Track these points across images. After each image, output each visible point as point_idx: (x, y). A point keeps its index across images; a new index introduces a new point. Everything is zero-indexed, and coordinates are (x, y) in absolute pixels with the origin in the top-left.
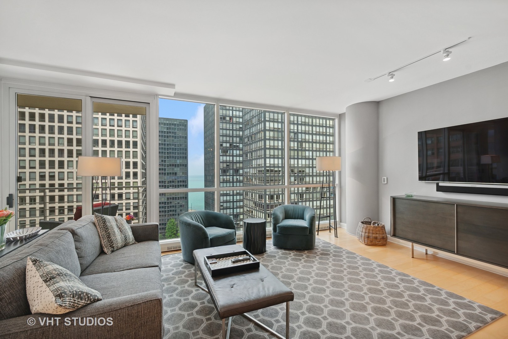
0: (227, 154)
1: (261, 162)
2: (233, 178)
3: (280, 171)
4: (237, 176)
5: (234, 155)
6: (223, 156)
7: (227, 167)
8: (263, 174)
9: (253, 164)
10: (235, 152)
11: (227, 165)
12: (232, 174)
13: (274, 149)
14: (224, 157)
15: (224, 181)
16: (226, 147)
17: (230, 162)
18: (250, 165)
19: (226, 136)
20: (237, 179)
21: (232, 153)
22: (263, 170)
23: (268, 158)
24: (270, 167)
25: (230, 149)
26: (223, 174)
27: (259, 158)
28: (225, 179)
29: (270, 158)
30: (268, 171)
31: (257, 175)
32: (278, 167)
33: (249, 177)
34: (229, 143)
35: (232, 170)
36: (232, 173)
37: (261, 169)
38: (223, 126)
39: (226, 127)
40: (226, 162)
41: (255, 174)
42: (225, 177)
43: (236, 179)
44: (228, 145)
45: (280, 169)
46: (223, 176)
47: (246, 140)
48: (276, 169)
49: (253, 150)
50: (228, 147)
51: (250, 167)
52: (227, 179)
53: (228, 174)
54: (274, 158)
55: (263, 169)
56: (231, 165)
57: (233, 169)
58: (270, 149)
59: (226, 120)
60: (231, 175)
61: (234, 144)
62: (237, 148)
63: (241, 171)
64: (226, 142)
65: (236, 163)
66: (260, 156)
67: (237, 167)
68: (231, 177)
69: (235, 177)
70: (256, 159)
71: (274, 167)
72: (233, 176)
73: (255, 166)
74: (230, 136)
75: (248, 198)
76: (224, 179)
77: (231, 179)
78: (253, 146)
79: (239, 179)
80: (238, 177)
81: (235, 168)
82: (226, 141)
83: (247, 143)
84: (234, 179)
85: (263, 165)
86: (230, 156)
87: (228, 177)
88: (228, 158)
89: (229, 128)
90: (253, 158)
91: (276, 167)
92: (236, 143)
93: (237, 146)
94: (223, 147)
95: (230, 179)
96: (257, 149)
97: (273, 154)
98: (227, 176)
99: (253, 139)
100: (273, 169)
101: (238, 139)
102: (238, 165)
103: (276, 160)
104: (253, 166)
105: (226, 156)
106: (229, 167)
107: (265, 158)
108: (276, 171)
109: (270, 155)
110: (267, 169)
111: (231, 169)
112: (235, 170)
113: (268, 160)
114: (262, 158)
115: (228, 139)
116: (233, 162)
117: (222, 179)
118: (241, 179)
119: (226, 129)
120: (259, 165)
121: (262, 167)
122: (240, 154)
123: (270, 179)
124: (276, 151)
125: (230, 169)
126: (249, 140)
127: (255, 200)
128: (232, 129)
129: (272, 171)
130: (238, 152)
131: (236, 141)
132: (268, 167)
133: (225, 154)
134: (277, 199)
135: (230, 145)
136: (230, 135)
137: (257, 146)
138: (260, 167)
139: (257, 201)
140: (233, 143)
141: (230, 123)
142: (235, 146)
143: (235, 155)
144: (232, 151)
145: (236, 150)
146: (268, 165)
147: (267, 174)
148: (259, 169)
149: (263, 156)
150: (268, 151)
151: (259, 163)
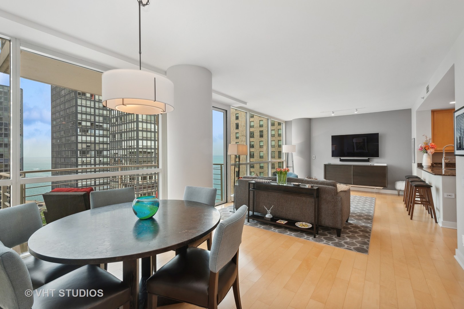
0: (87, 134)
1: (133, 143)
2: (95, 160)
3: (152, 152)
4: (99, 157)
5: (96, 135)
6: (82, 135)
7: (87, 148)
8: (135, 155)
9: (123, 145)
10: (97, 132)
11: (87, 146)
12: (94, 156)
13: (147, 131)
14: (83, 137)
15: (83, 163)
16: (86, 126)
17: (91, 143)
18: (119, 146)
19: (86, 114)
20: (101, 161)
21: (93, 133)
22: (135, 152)
23: (141, 140)
24: (142, 148)
25: (91, 129)
26: (82, 156)
27: (131, 139)
28: (85, 162)
29: (142, 140)
30: (141, 152)
31: (128, 156)
32: (151, 149)
33: (117, 159)
34: (90, 121)
35: (94, 152)
36: (94, 154)
37: (133, 151)
38: (82, 103)
39: (86, 104)
40: (86, 143)
41: (126, 155)
42: (84, 159)
43: (98, 161)
44: (89, 124)
45: (153, 151)
46: (82, 158)
47: (114, 120)
48: (149, 151)
49: (123, 131)
50: (88, 126)
51: (119, 148)
52: (88, 161)
53: (88, 156)
54: (147, 140)
55: (135, 150)
56: (93, 146)
57: (95, 150)
58: (142, 131)
59: (86, 97)
60: (92, 156)
61: (96, 124)
62: (100, 128)
63: (105, 153)
64: (86, 121)
65: (99, 143)
66: (131, 137)
67: (99, 148)
68: (92, 158)
69: (97, 159)
70: (127, 140)
71: (147, 149)
72: (95, 157)
73: (126, 147)
74: (91, 115)
75: (116, 180)
76: (83, 161)
77: (93, 161)
78: (123, 127)
79: (102, 161)
80: (101, 159)
81: (97, 148)
82: (86, 119)
83: (115, 123)
84: (97, 161)
85: (135, 147)
86: (91, 136)
87: (89, 159)
88: (89, 138)
89: (90, 106)
90: (123, 139)
91: (149, 149)
92: (99, 122)
93: (101, 126)
94: (82, 126)
95: (91, 161)
96: (128, 130)
97: (146, 136)
98: (87, 157)
99: (123, 120)
100: (146, 150)
101: (101, 119)
102: (101, 146)
103: (149, 142)
104: (123, 147)
105: (86, 136)
106: (89, 148)
107: (138, 140)
108: (149, 153)
109: (143, 137)
110: (140, 150)
111: (93, 150)
112: (98, 152)
113: (140, 142)
114: (134, 140)
115: (88, 117)
116: (95, 143)
117: (81, 162)
118: (104, 161)
119: (86, 107)
120: (131, 146)
121: (134, 148)
122: (103, 134)
123: (143, 160)
124: (149, 134)
125: (91, 150)
126: (117, 121)
127: (126, 182)
128: (93, 106)
129: (145, 152)
130: (101, 132)
131: (99, 121)
132: (141, 148)
133: (85, 134)
134: (150, 179)
135: (92, 124)
136: (92, 113)
137: (128, 128)
138: (132, 149)
139: (128, 182)
140: (95, 122)
141: (90, 100)
142: (97, 125)
143: (98, 135)
144: (93, 130)
145: (99, 130)
146: (140, 146)
147: (140, 155)
148: (130, 151)
149: (135, 138)
150: (140, 134)
151: (130, 145)
